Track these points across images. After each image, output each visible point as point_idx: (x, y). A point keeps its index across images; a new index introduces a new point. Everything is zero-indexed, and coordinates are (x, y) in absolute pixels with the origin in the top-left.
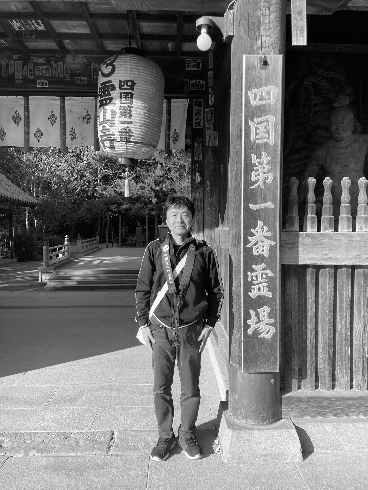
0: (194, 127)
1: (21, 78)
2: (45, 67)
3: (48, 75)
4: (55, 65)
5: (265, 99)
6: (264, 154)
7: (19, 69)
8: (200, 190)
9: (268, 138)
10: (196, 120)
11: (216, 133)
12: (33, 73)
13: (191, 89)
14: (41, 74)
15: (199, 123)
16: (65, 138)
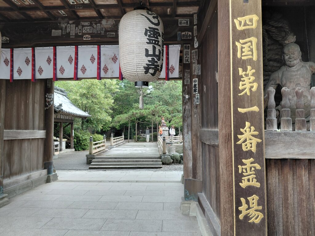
0: (184, 62)
1: (74, 34)
2: (89, 27)
3: (90, 32)
4: (95, 26)
5: (248, 25)
6: (249, 68)
7: (73, 29)
8: (189, 104)
9: (252, 55)
10: (186, 58)
11: (200, 66)
12: (81, 31)
13: (182, 38)
14: (86, 32)
15: (187, 60)
16: (100, 71)
